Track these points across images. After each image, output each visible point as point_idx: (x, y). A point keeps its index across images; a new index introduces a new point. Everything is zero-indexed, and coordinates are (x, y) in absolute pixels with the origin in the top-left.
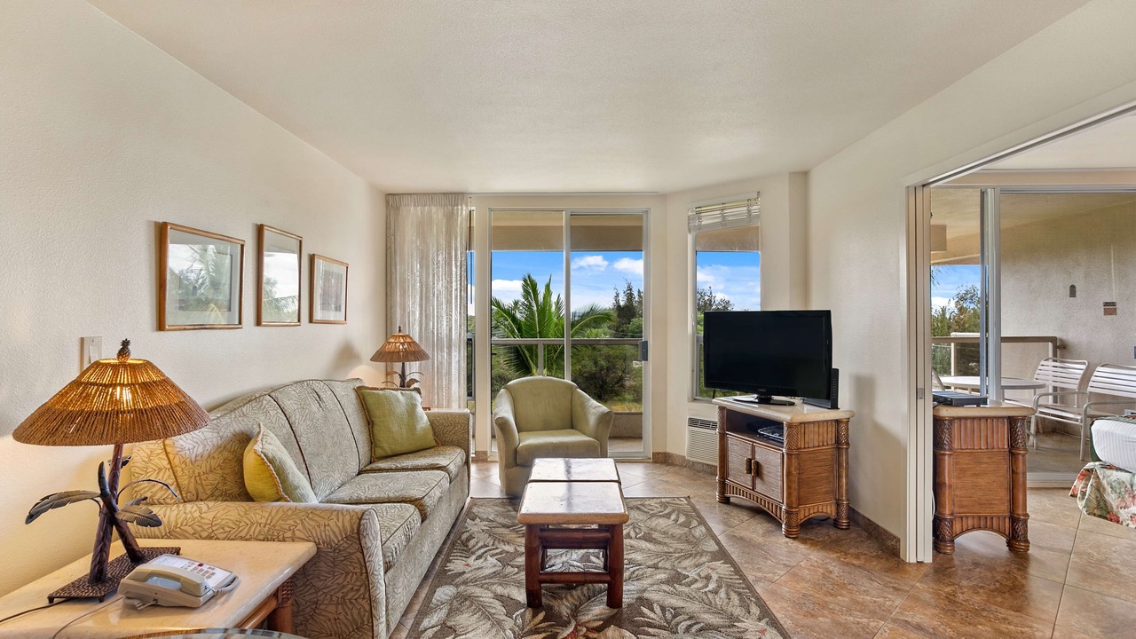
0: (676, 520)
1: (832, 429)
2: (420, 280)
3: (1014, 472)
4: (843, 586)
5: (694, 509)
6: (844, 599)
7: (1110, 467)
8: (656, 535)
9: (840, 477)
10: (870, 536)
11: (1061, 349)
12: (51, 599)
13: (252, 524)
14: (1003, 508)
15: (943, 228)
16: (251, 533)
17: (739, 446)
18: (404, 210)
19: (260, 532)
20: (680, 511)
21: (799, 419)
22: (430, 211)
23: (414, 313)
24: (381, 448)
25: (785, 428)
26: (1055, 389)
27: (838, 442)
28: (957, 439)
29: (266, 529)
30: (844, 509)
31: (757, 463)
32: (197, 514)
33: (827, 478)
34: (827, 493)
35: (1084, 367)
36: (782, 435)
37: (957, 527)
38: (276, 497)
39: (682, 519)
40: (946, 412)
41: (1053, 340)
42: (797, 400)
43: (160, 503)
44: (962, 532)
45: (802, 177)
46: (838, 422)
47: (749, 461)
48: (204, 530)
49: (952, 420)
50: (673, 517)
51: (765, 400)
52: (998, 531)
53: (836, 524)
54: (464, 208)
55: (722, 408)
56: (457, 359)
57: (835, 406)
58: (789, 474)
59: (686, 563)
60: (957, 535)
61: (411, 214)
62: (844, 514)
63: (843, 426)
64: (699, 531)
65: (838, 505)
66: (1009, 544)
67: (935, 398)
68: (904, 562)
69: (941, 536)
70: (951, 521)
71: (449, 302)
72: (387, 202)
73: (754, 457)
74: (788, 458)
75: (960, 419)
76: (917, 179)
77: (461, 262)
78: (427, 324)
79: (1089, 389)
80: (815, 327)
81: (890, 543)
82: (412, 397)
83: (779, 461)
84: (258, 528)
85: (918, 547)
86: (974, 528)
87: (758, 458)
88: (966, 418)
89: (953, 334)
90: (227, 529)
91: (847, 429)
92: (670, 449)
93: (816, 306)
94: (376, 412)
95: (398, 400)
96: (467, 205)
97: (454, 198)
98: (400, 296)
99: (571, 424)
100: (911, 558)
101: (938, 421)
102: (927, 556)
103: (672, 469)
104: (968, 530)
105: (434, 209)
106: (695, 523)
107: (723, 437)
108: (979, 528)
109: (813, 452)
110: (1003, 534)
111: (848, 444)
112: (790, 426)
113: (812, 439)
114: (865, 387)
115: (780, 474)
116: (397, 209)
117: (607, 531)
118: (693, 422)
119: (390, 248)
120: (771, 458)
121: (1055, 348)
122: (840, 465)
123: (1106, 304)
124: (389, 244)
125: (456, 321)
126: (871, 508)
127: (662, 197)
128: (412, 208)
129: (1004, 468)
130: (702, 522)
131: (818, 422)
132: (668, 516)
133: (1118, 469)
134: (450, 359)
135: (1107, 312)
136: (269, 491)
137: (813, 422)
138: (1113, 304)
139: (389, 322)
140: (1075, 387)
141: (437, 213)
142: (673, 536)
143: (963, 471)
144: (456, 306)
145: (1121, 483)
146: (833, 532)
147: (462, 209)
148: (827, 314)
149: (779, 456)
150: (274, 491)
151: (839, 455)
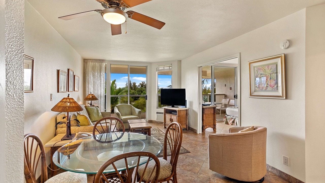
0: (156, 132)
1: (186, 111)
2: (93, 81)
3: (214, 117)
4: (188, 138)
5: (160, 130)
6: (188, 139)
7: (228, 116)
8: (153, 134)
9: (187, 120)
10: (192, 131)
11: (226, 96)
12: (62, 140)
13: (87, 129)
14: (213, 123)
15: (206, 72)
16: (87, 131)
17: (168, 116)
18: (88, 63)
19: (89, 131)
20: (157, 130)
21: (180, 109)
22: (95, 64)
23: (91, 89)
24: (92, 120)
25: (177, 111)
26: (225, 104)
27: (186, 114)
28: (206, 112)
29: (90, 130)
30: (188, 126)
31: (172, 119)
32: (74, 128)
33: (185, 121)
34: (185, 124)
35: (229, 100)
36: (177, 113)
37: (206, 127)
38: (88, 125)
39: (158, 131)
40: (204, 107)
41: (224, 95)
42: (179, 106)
43: (64, 127)
44: (206, 128)
45: (180, 61)
46: (186, 110)
47: (170, 119)
48: (76, 131)
49: (205, 108)
50: (156, 131)
51: (173, 107)
52: (212, 127)
53: (186, 129)
54: (104, 63)
55: (165, 109)
56: (103, 100)
57: (186, 107)
58: (178, 120)
59: (160, 137)
60: (206, 129)
61: (90, 64)
62: (188, 128)
63: (187, 111)
64: (161, 133)
65: (187, 126)
66: (213, 130)
67: (203, 105)
68: (197, 134)
69: (203, 129)
70: (205, 126)
71: (101, 86)
72: (84, 61)
73: (171, 118)
74: (178, 117)
75: (206, 108)
76: (200, 66)
77: (104, 77)
78: (95, 92)
79: (229, 104)
80: (183, 92)
81: (195, 131)
82: (97, 108)
83: (176, 118)
84: (88, 130)
85: (199, 131)
86: (208, 127)
87: (172, 118)
88: (207, 108)
89: (208, 94)
90: (82, 131)
91: (188, 111)
92: (152, 119)
93: (182, 88)
94: (90, 112)
95: (95, 109)
96: (105, 63)
97: (102, 61)
98: (88, 84)
99: (131, 114)
100: (198, 133)
101: (203, 109)
102: (201, 132)
103: (153, 123)
104: (207, 128)
105: (96, 63)
106: (160, 132)
107: (165, 115)
108: (209, 127)
109: (182, 116)
110: (212, 128)
111: (188, 114)
112: (178, 111)
113: (182, 113)
114: (191, 103)
115: (176, 120)
116: (87, 63)
117: (148, 130)
118: (157, 113)
119: (85, 73)
120: (174, 117)
121: (225, 96)
122: (187, 118)
123: (230, 88)
124: (84, 72)
125: (102, 91)
126: (192, 126)
127: (150, 63)
128: (91, 63)
129: (213, 116)
130: (161, 131)
131: (183, 110)
132: (155, 131)
133: (229, 116)
134: (101, 100)
135: (230, 89)
136: (87, 124)
137: (182, 110)
138: (231, 88)
139: (84, 91)
140: (227, 104)
141: (97, 64)
142: (156, 134)
143: (207, 117)
144: (102, 87)
145: (229, 118)
146: (186, 131)
147: (104, 64)
148: (185, 89)
149: (176, 117)
150: (88, 124)
151: (187, 116)
